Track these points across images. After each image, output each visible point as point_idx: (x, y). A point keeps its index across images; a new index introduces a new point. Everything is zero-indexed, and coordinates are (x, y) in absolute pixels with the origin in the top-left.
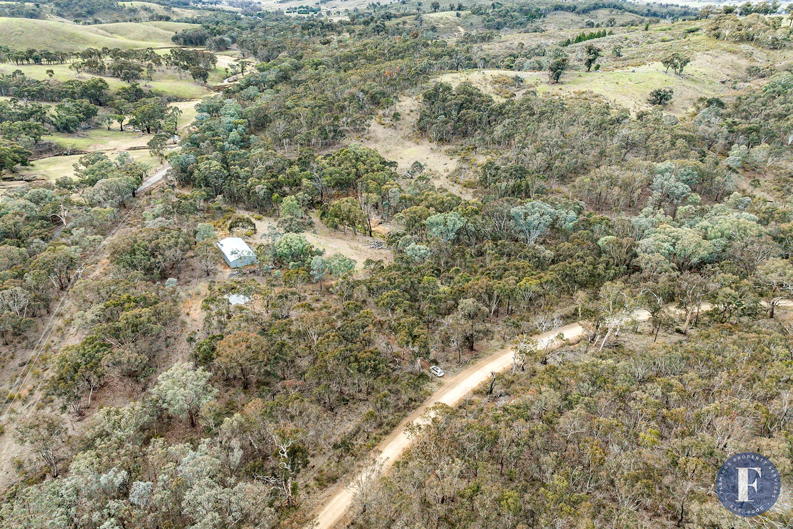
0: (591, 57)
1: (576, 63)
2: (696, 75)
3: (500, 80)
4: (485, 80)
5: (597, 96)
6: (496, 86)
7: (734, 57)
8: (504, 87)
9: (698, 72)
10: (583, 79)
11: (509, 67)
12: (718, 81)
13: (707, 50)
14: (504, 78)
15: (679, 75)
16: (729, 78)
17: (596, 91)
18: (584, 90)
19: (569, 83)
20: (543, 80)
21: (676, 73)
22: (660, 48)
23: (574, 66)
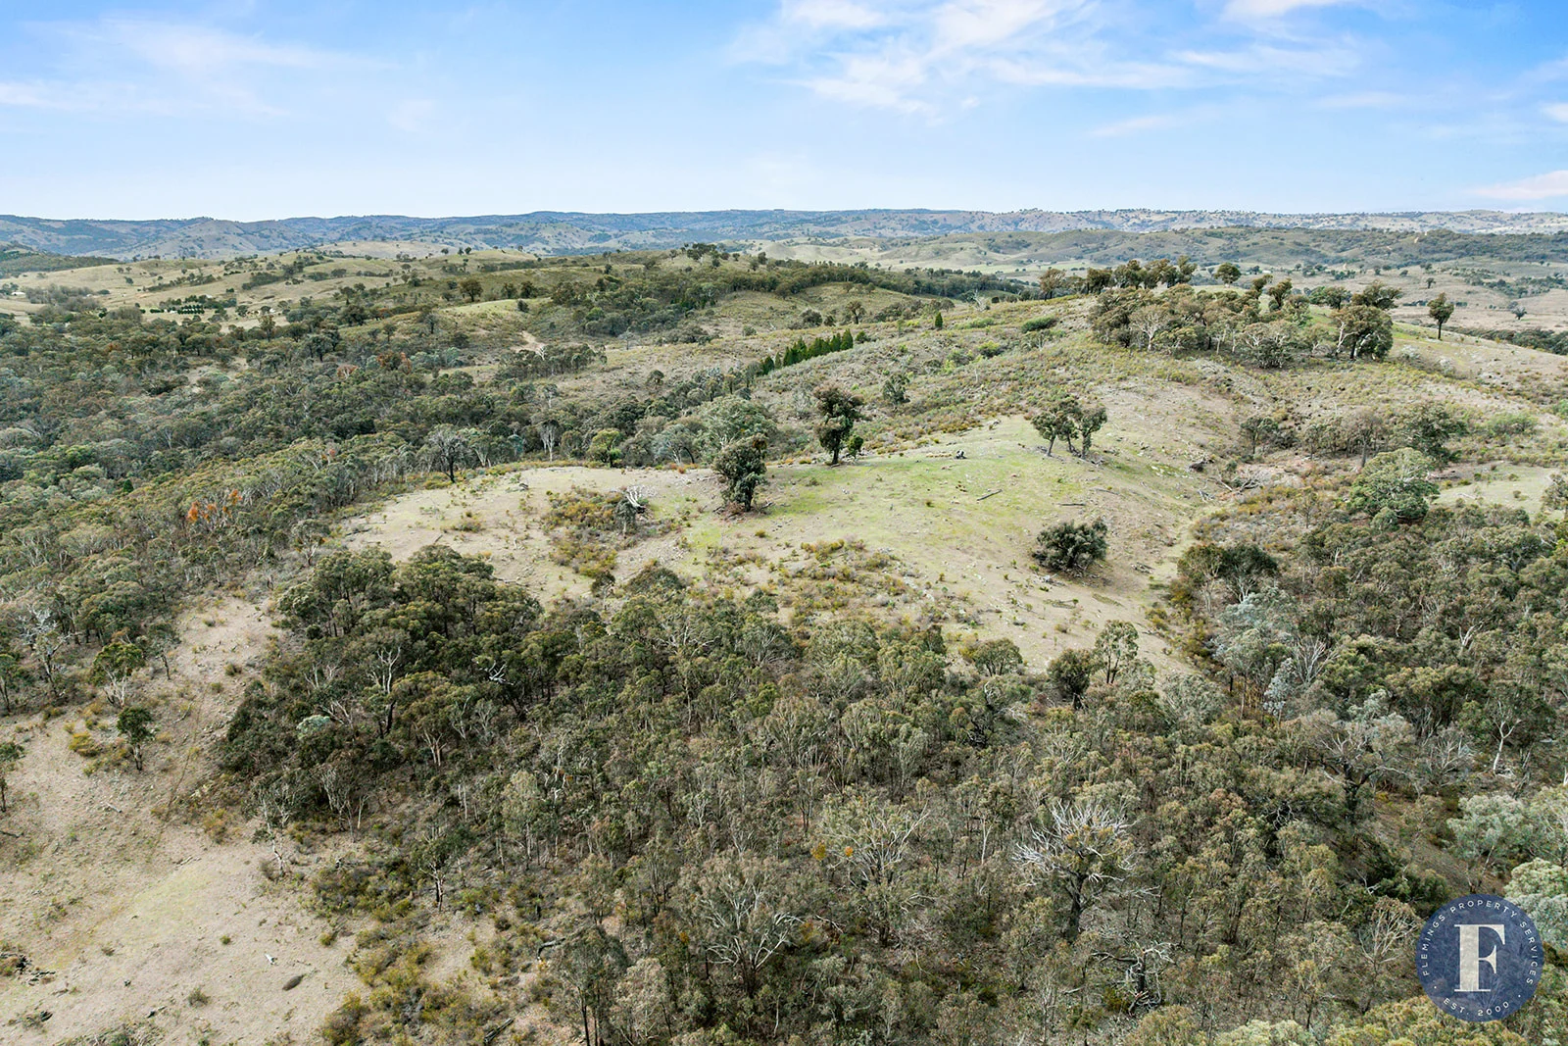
0: (836, 423)
1: (795, 424)
2: (1124, 454)
3: (571, 510)
4: (527, 511)
5: (881, 565)
6: (561, 531)
7: (1191, 395)
8: (585, 534)
9: (1126, 444)
10: (822, 493)
11: (608, 459)
12: (1185, 466)
13: (1121, 379)
14: (587, 502)
15: (1083, 455)
16: (1207, 454)
17: (875, 547)
18: (833, 538)
19: (784, 508)
20: (705, 501)
21: (1072, 450)
22: (998, 376)
23: (791, 432)
